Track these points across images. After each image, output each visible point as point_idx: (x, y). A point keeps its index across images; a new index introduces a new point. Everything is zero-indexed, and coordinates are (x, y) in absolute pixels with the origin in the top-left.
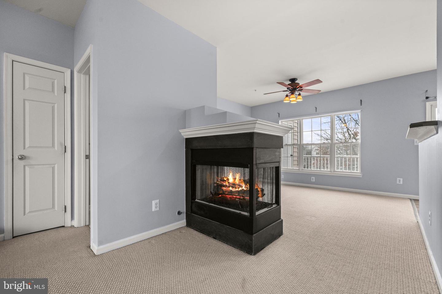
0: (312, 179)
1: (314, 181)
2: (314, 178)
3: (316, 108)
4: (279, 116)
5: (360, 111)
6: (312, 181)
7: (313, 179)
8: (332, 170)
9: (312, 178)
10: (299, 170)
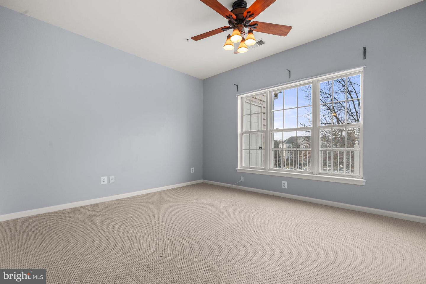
0: (283, 185)
1: (286, 187)
2: (286, 183)
3: (290, 71)
4: (238, 89)
5: (361, 69)
6: (283, 187)
7: (285, 185)
8: (315, 172)
9: (283, 182)
10: (265, 169)
